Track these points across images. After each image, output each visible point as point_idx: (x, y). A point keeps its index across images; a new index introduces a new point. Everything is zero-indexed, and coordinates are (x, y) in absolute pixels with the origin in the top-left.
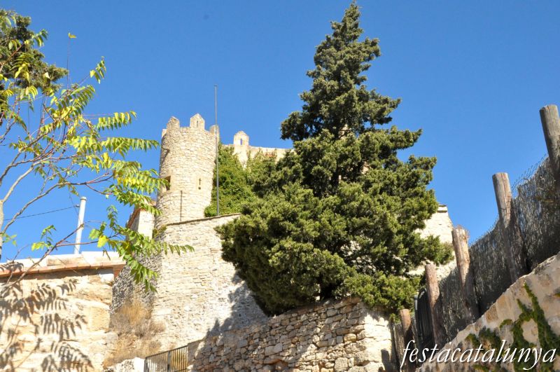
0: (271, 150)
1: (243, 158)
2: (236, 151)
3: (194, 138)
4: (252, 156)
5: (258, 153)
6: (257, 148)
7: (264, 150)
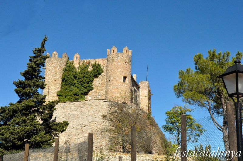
0: (88, 60)
1: (77, 66)
2: (74, 63)
3: (53, 62)
4: (81, 64)
5: (83, 63)
6: (83, 60)
7: (86, 61)
